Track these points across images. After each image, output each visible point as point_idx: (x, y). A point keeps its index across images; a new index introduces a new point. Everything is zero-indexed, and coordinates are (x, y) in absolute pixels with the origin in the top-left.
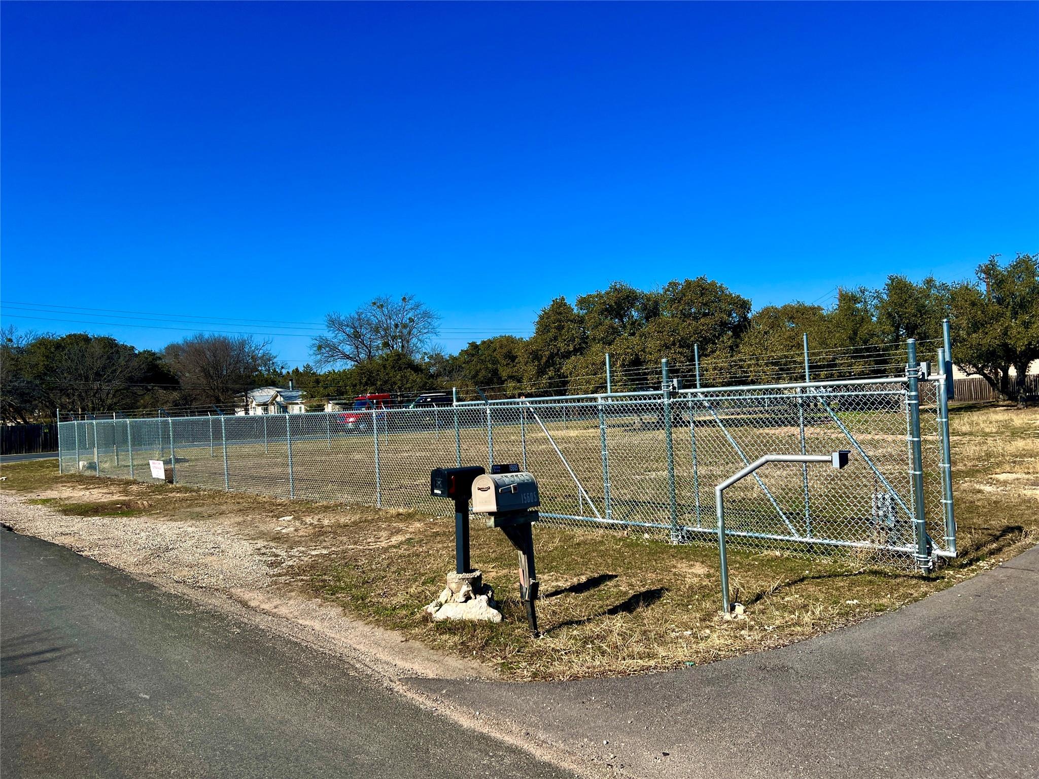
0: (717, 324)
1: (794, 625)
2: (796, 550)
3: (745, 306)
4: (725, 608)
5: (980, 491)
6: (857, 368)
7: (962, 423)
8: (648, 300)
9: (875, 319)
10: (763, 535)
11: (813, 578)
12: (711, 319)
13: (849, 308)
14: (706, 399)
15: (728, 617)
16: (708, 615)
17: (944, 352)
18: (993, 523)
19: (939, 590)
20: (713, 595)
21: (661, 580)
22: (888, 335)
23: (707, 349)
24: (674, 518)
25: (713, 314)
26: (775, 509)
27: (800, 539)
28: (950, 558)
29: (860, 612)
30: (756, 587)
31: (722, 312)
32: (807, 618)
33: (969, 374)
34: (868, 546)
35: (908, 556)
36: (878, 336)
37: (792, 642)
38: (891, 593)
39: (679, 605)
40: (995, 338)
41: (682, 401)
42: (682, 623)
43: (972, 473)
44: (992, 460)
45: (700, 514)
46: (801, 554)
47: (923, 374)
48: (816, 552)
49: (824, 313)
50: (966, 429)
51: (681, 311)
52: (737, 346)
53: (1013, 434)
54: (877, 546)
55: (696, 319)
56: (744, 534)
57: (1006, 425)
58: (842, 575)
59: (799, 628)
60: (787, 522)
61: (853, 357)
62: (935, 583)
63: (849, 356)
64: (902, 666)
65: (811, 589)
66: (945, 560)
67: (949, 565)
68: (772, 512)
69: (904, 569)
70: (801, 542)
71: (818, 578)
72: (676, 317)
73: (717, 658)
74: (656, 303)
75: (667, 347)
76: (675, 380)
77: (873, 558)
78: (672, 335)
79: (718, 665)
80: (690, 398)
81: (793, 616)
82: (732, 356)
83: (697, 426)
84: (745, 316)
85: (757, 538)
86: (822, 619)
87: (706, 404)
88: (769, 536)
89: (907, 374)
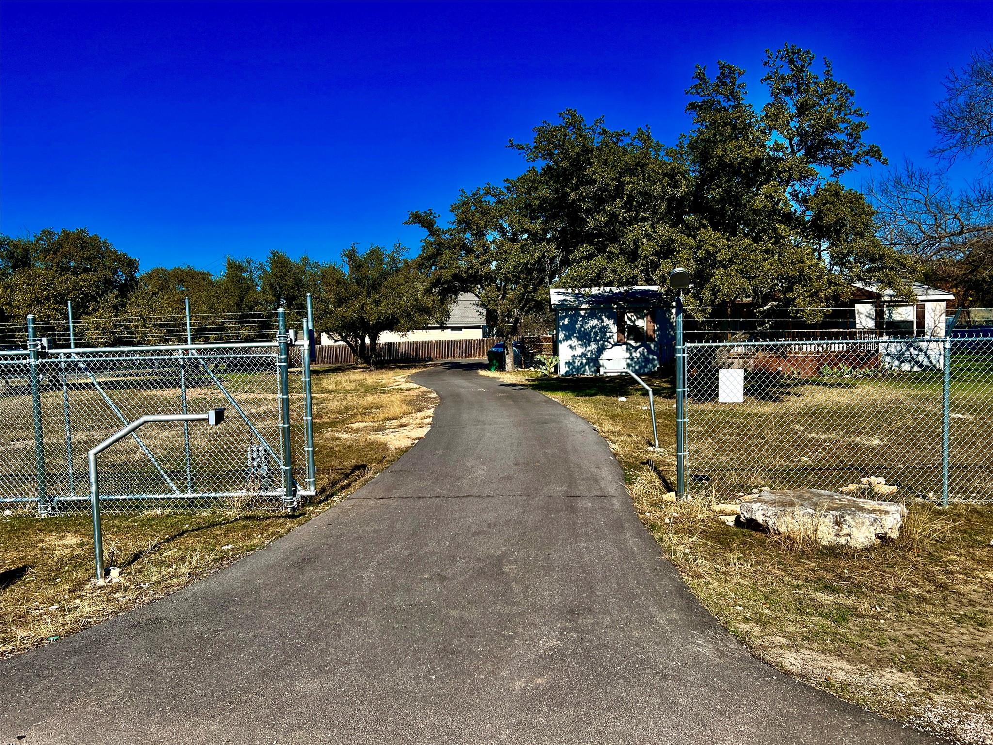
0: (100, 281)
1: (170, 578)
2: (176, 507)
3: (132, 265)
4: (99, 573)
5: (338, 439)
6: (243, 333)
7: (329, 382)
8: (16, 247)
9: (259, 288)
10: (143, 496)
11: (193, 530)
12: (93, 275)
13: (236, 276)
14: (82, 359)
15: (101, 582)
16: (78, 585)
17: (308, 322)
18: (346, 463)
19: (300, 524)
20: (86, 564)
21: (23, 558)
22: (271, 303)
23: (89, 307)
24: (43, 489)
25: (95, 270)
26: (156, 469)
27: (182, 495)
28: (311, 496)
29: (232, 555)
30: (133, 549)
31: (106, 269)
32: (184, 569)
33: (336, 342)
34: (244, 494)
35: (277, 498)
36: (261, 304)
37: (168, 594)
38: (262, 534)
39: (45, 580)
40: (355, 312)
41: (53, 362)
42: (48, 598)
43: (333, 424)
44: (349, 412)
45: (73, 481)
46: (182, 510)
47: (291, 340)
48: (196, 506)
49: (213, 279)
50: (331, 387)
51: (58, 263)
52: (124, 306)
53: (366, 390)
54: (251, 494)
55: (75, 273)
56: (123, 497)
57: (361, 384)
58: (220, 524)
59: (175, 580)
60: (168, 480)
61: (240, 322)
62: (298, 519)
63: (236, 322)
64: (266, 595)
65: (190, 542)
66: (307, 499)
67: (310, 502)
68: (153, 472)
69: (274, 511)
70: (182, 499)
71: (197, 530)
72: (51, 269)
73: (86, 626)
74: (26, 251)
75: (39, 302)
76: (44, 340)
77: (248, 505)
78: (46, 289)
79: (87, 633)
80: (62, 359)
81: (170, 570)
82: (116, 316)
83: (71, 389)
84: (133, 275)
85: (137, 499)
86: (198, 567)
87: (82, 366)
88: (150, 496)
89: (278, 339)
